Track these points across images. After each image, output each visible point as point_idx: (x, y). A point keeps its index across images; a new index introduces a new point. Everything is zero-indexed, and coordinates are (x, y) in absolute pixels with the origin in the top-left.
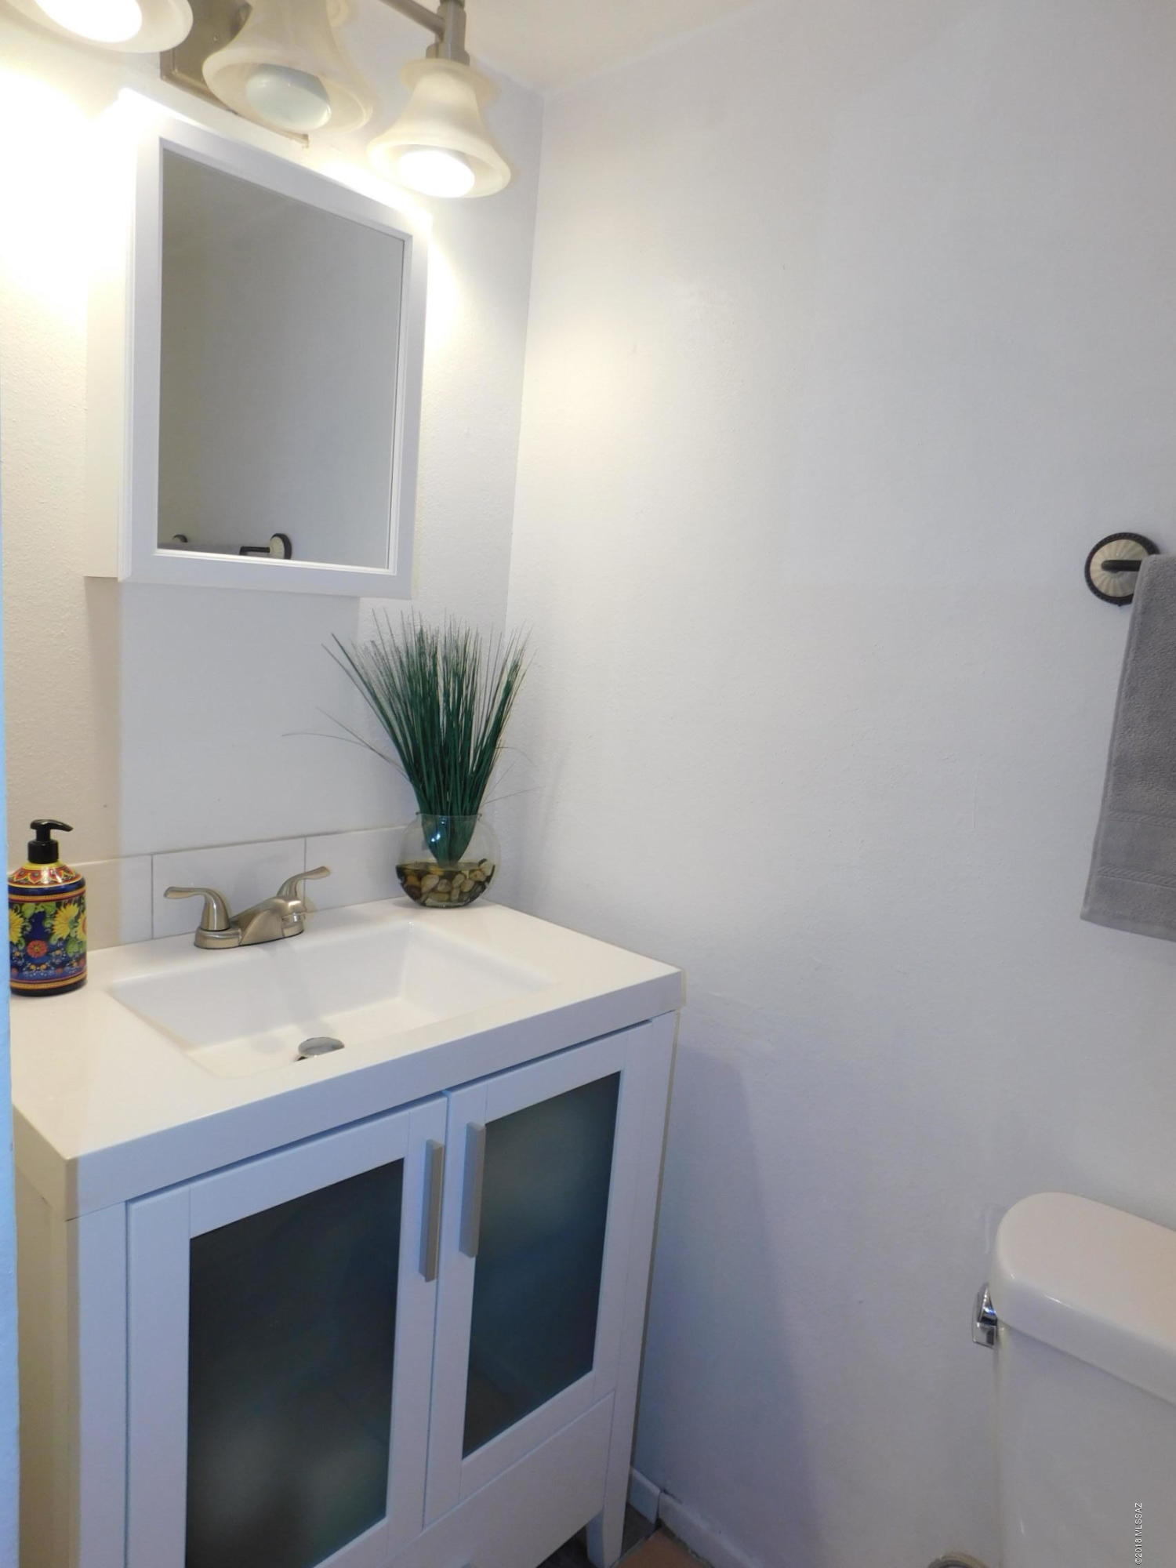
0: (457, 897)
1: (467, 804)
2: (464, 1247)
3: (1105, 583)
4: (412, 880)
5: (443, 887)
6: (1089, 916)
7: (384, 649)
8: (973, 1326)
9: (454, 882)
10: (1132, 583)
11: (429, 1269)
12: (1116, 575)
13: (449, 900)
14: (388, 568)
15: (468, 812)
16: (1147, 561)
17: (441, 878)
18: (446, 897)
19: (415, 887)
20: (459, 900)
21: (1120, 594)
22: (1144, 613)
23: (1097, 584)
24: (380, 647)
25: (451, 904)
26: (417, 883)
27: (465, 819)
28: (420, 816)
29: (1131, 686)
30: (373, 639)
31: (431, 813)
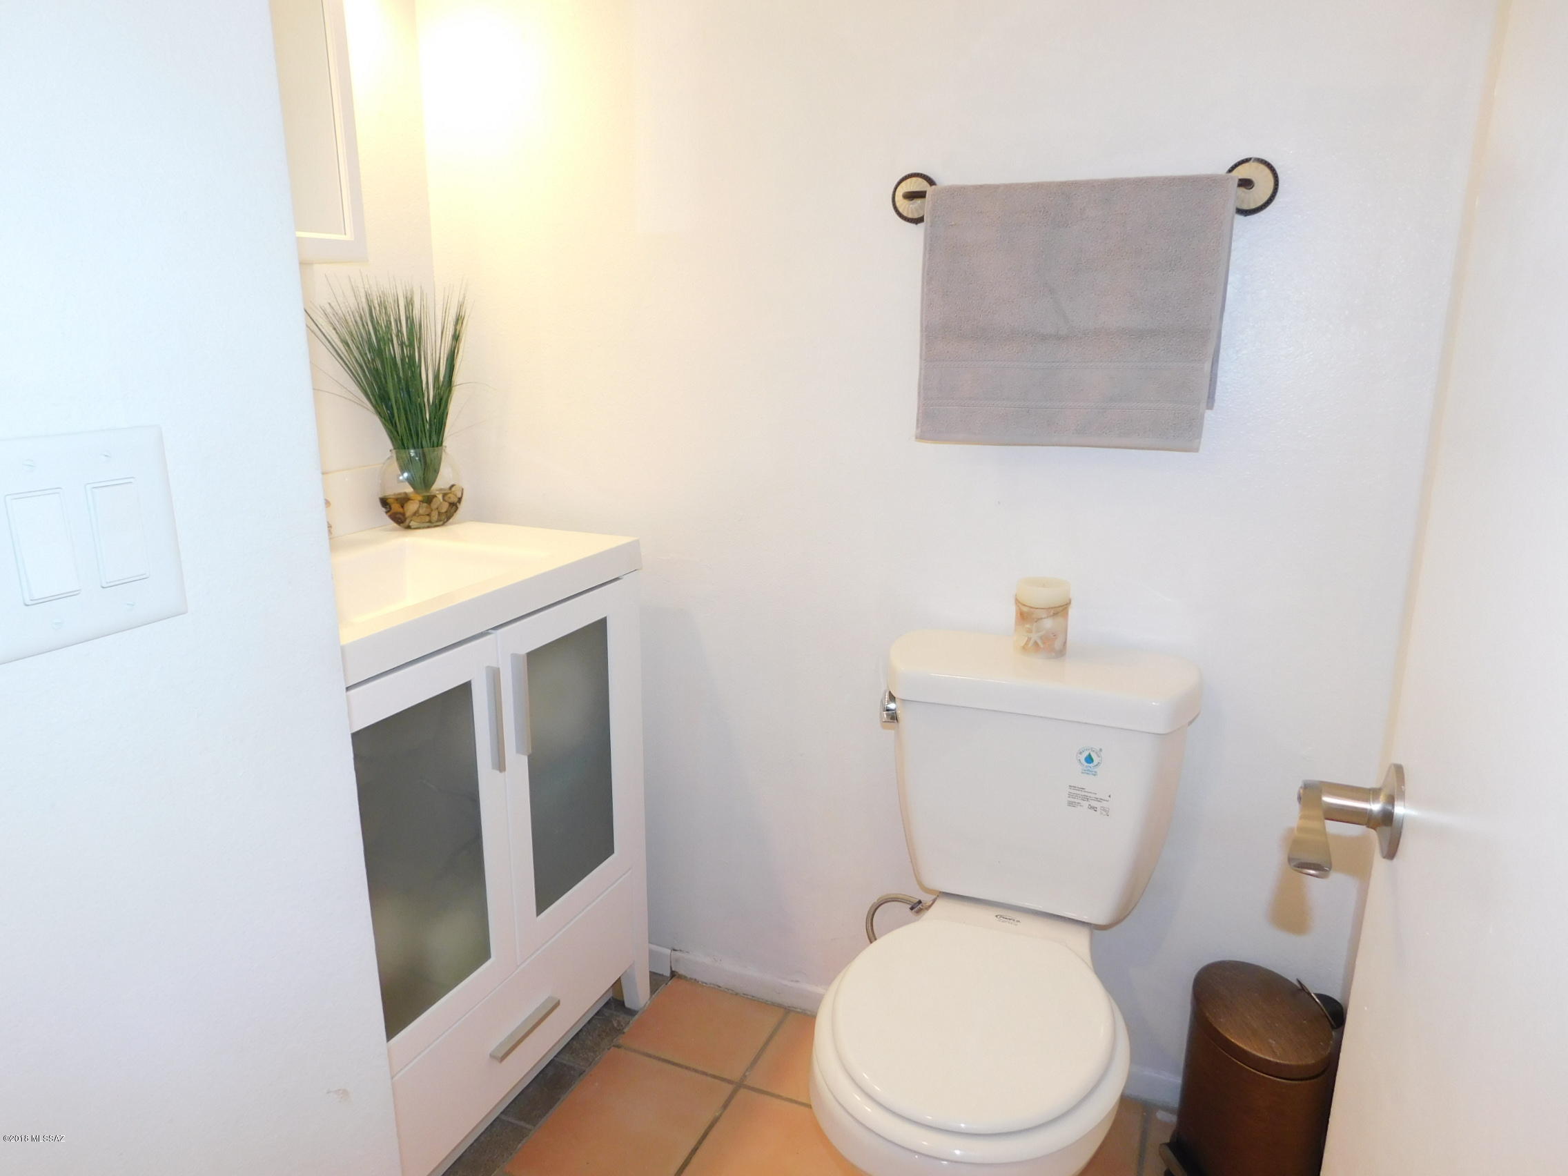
0: (436, 516)
1: (434, 438)
2: (518, 751)
3: (906, 210)
4: (396, 507)
5: (424, 509)
6: (922, 436)
7: (341, 309)
8: (881, 715)
9: (432, 505)
10: (922, 208)
11: (500, 765)
12: (911, 202)
13: (430, 522)
14: (345, 234)
15: (435, 444)
16: (930, 190)
17: (422, 502)
18: (427, 519)
19: (400, 513)
20: (439, 520)
21: (916, 216)
22: (931, 226)
23: (901, 210)
24: (336, 308)
25: (431, 524)
26: (401, 510)
27: (434, 451)
28: (394, 451)
29: (929, 275)
30: (329, 301)
31: (405, 448)
